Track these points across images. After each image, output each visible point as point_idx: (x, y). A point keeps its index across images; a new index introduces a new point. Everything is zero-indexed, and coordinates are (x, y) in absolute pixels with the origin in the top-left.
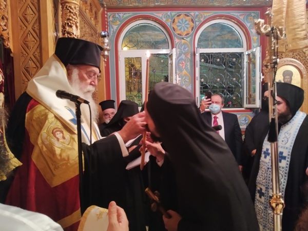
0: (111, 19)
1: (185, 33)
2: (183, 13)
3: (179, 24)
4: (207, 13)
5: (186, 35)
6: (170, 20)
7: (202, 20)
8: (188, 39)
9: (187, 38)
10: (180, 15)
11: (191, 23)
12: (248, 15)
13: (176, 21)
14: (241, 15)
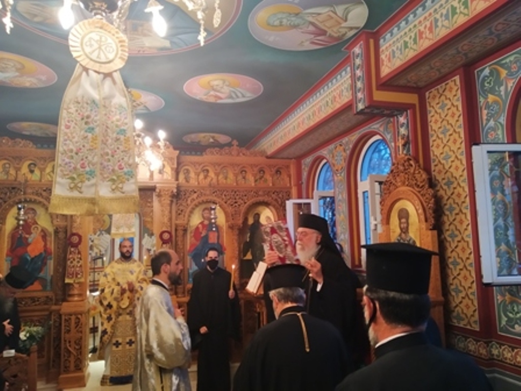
0: (303, 167)
1: (340, 167)
2: (338, 143)
3: (336, 158)
4: (353, 136)
5: (341, 169)
6: (331, 156)
7: (351, 146)
8: (342, 175)
9: (341, 173)
10: (336, 147)
11: (344, 154)
12: (388, 123)
13: (335, 155)
14: (381, 126)
